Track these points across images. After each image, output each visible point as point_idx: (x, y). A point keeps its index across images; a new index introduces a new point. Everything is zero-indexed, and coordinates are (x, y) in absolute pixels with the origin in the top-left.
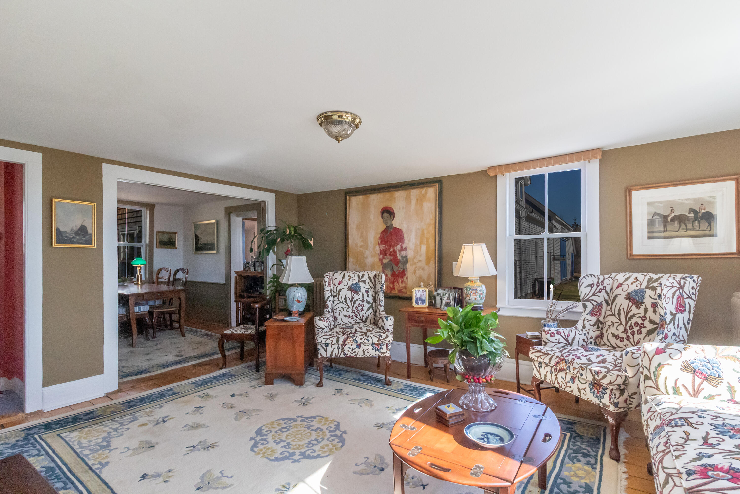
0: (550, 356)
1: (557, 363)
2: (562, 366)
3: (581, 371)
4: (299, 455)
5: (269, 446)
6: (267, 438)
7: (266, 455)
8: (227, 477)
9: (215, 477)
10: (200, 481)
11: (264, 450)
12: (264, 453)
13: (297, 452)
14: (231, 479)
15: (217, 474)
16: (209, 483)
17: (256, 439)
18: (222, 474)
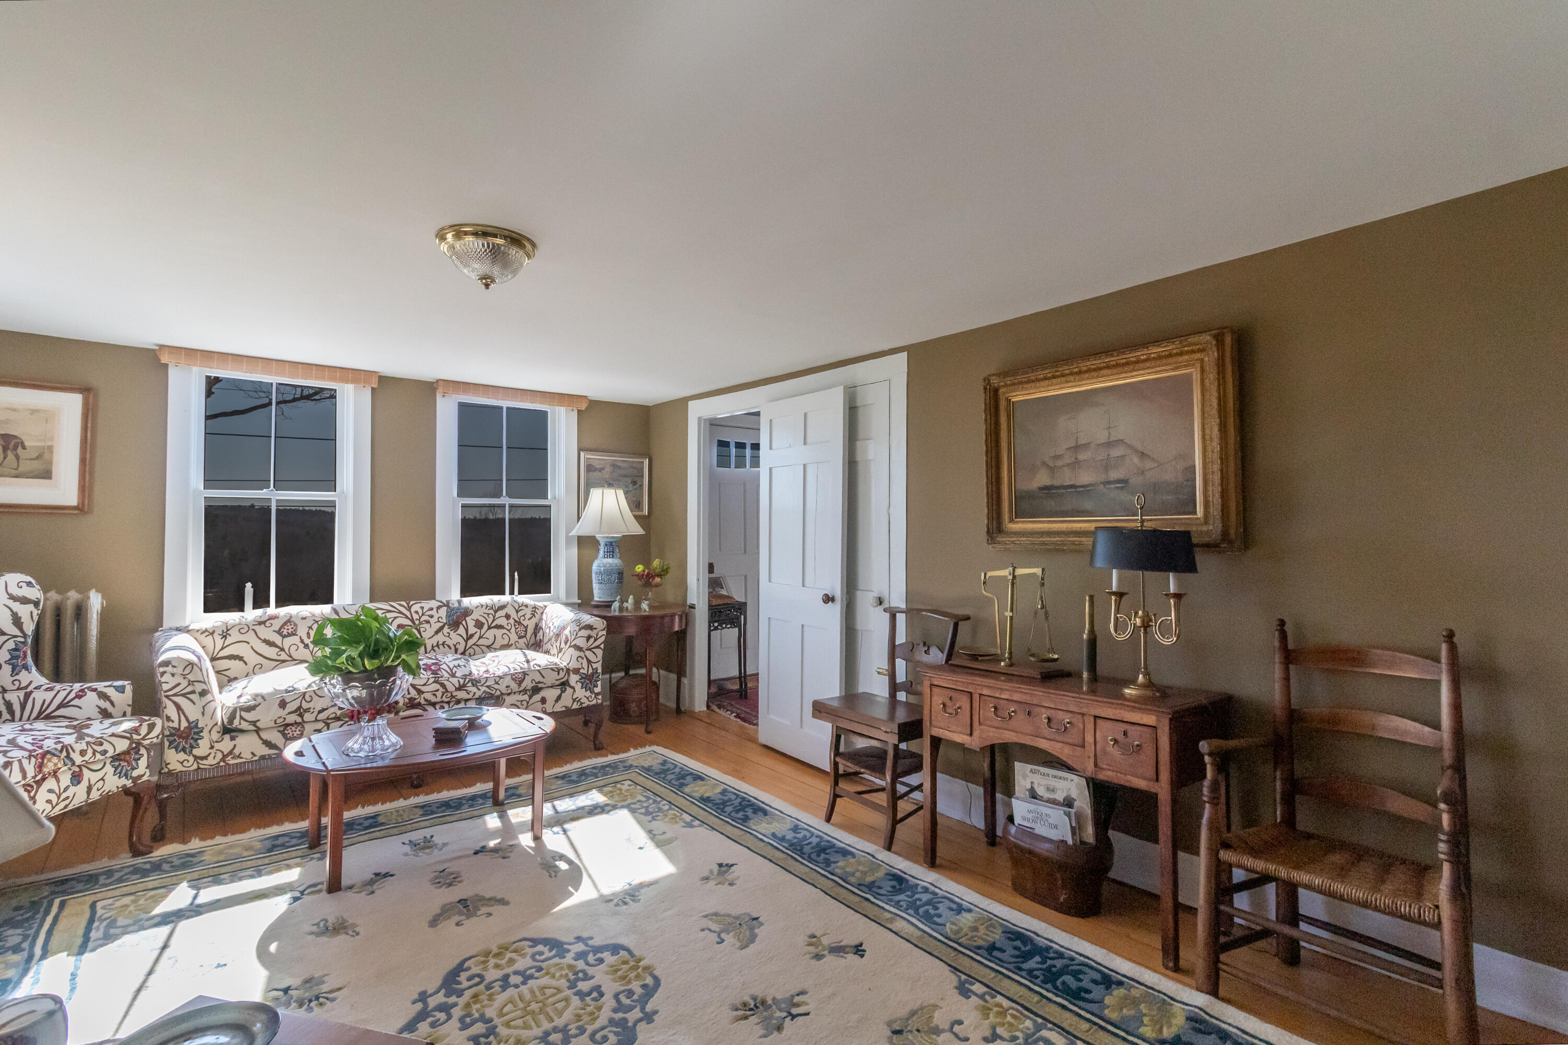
0: (16, 766)
1: (40, 767)
2: (49, 767)
3: (99, 749)
4: (568, 951)
5: (617, 986)
6: (615, 1011)
7: (632, 963)
8: (710, 930)
9: (732, 934)
10: (757, 931)
11: (633, 975)
12: (635, 968)
13: (569, 959)
14: (704, 926)
15: (729, 938)
16: (740, 924)
17: (641, 1015)
18: (719, 936)
